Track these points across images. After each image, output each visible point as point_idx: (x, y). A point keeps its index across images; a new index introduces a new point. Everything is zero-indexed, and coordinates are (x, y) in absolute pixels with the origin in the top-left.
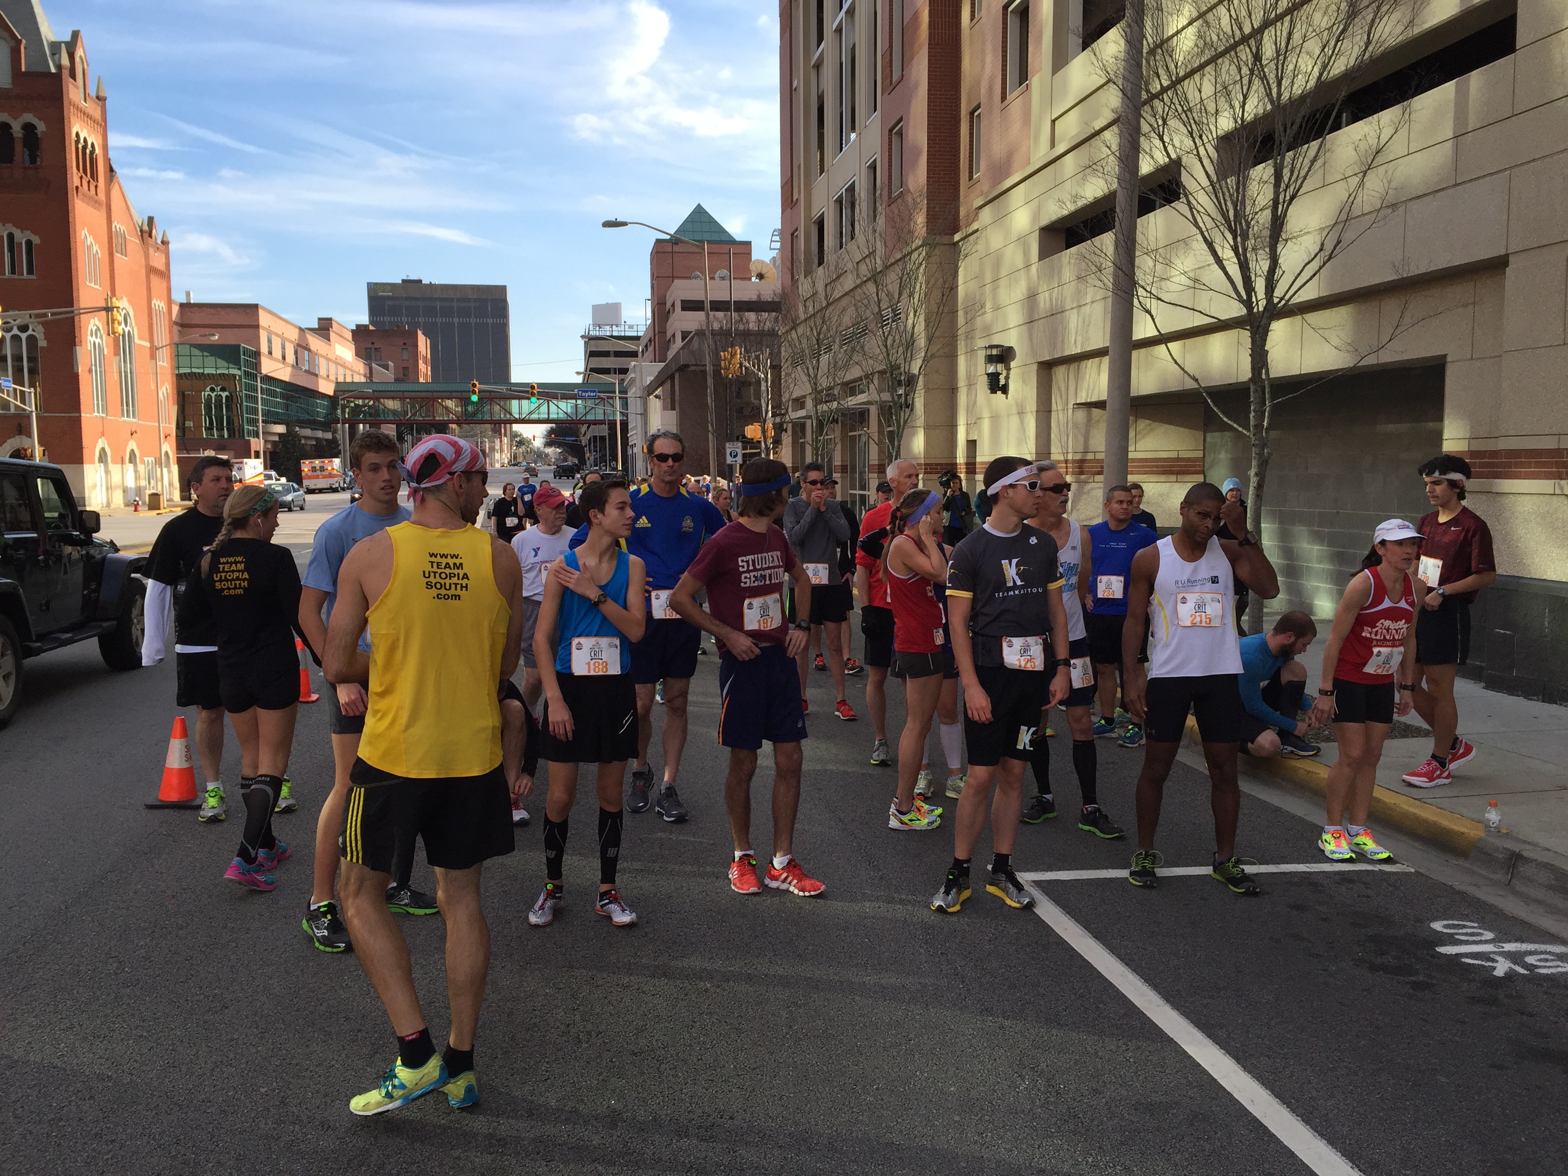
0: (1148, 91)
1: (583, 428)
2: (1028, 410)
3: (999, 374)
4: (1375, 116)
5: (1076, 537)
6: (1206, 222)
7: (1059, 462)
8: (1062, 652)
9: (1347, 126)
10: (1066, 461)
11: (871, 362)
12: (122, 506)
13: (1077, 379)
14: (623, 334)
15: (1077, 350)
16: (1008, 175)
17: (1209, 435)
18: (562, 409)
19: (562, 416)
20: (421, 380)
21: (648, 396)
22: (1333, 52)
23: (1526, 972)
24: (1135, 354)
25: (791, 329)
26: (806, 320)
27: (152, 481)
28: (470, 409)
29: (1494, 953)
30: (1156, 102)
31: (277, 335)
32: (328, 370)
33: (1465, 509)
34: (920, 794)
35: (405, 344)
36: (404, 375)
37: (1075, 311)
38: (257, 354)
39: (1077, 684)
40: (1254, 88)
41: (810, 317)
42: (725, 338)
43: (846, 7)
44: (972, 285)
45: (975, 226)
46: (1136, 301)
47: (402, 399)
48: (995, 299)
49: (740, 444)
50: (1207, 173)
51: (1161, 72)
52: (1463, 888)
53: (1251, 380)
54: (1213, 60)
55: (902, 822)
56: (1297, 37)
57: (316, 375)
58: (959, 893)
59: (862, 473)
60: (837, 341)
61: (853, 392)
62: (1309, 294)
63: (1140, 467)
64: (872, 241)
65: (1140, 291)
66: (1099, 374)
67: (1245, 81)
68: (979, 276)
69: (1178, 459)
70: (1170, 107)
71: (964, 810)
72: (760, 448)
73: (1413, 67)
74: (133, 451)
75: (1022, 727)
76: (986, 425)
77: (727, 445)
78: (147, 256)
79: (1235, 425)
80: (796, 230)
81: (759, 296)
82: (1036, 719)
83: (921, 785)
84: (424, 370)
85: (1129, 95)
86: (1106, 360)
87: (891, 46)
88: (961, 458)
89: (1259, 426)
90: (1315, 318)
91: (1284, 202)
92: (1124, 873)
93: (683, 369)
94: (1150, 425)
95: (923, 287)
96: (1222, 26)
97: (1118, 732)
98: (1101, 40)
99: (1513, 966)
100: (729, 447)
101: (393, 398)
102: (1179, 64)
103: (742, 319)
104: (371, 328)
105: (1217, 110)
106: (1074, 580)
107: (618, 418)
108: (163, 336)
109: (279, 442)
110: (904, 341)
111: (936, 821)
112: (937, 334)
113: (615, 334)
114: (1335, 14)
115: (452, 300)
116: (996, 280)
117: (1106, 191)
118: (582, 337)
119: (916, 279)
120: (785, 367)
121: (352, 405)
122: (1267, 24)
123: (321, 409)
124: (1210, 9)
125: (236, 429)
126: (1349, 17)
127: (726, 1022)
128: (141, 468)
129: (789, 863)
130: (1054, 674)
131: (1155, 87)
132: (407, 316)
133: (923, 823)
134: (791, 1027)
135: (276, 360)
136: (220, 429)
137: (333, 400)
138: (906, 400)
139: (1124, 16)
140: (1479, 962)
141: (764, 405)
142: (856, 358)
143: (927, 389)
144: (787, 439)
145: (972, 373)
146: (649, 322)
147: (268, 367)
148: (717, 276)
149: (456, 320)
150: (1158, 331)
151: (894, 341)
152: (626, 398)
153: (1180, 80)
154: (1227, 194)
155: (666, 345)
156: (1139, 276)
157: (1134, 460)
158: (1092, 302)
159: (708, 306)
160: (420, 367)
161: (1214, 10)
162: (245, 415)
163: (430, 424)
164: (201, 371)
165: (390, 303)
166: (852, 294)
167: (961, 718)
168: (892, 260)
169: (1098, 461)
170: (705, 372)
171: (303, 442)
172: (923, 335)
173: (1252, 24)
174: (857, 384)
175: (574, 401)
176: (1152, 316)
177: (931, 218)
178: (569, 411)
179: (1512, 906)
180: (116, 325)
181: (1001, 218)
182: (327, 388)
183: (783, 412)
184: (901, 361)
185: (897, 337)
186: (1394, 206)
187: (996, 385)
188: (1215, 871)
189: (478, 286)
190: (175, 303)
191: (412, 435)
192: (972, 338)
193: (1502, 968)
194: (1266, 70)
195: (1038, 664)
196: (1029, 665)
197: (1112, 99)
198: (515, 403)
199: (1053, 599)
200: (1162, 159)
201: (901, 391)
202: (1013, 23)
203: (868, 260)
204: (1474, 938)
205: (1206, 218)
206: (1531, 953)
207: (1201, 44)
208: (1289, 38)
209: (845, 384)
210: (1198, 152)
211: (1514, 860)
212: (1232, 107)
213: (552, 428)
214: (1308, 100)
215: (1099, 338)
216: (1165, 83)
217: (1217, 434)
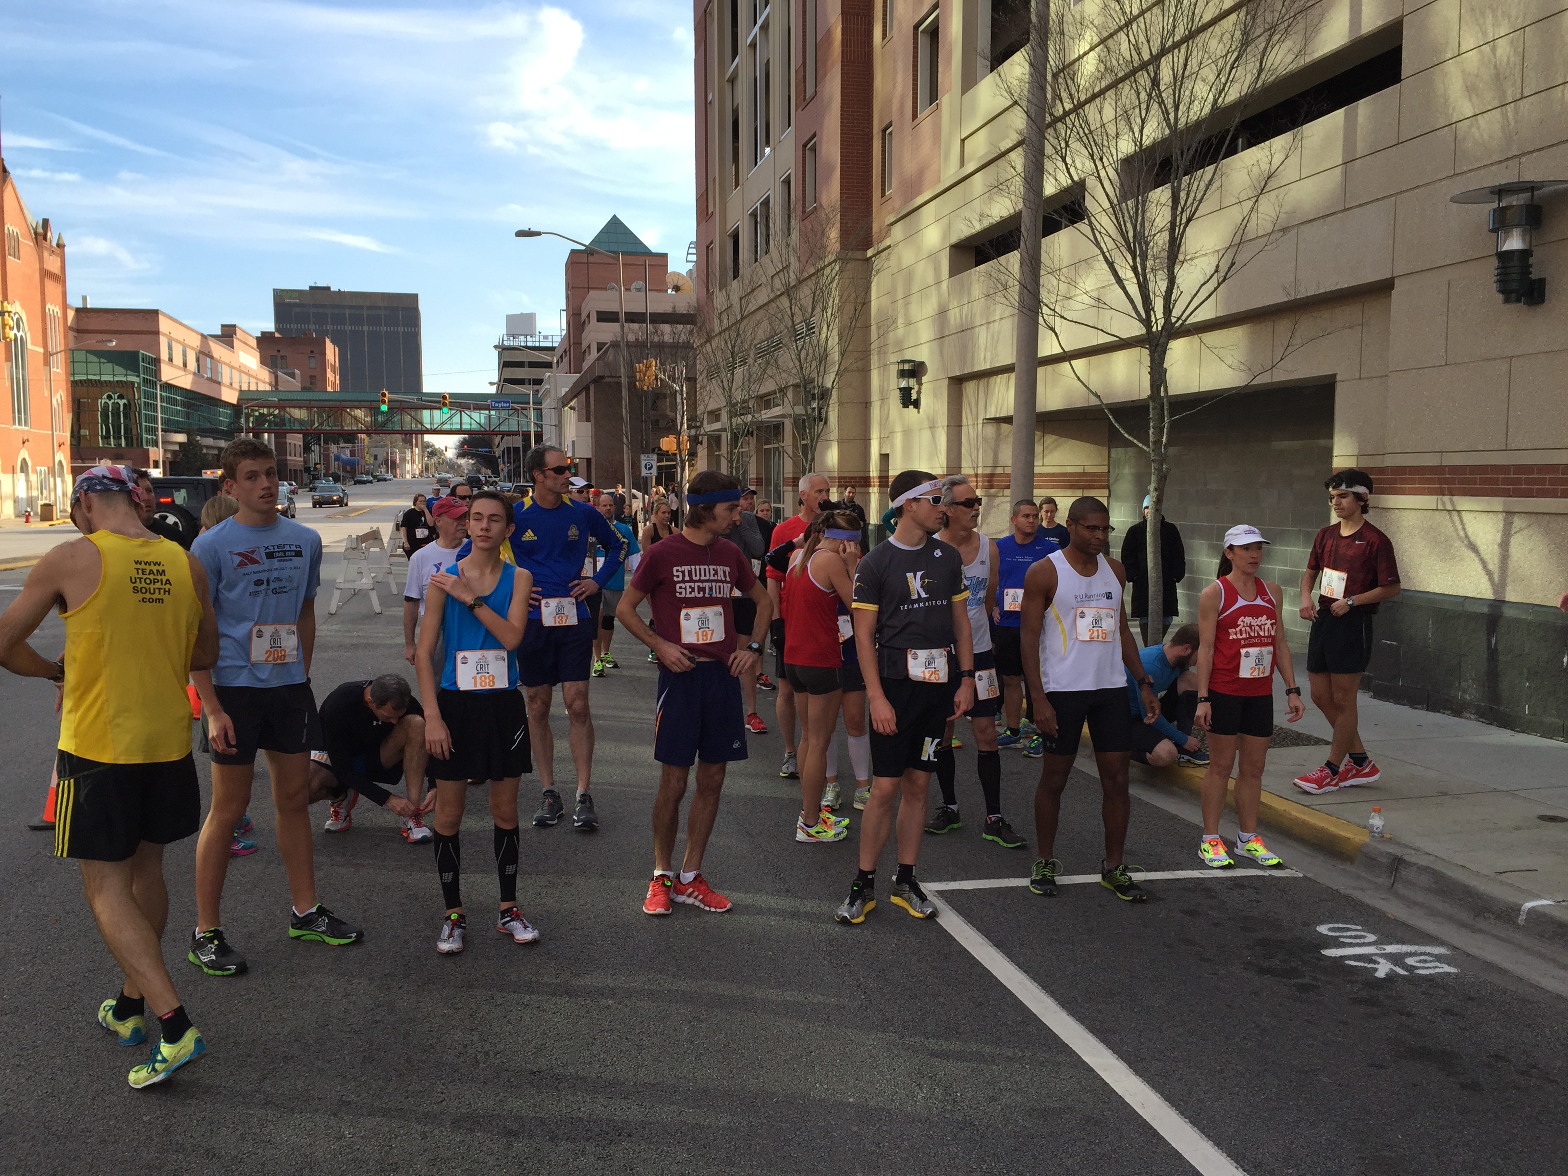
0: (1051, 114)
1: (497, 439)
2: (940, 424)
3: (911, 389)
4: (1267, 143)
5: (985, 551)
6: (1108, 244)
7: (970, 476)
8: (966, 664)
9: (1242, 151)
10: (976, 475)
11: (784, 375)
12: (13, 517)
13: (986, 394)
14: (537, 344)
15: (986, 366)
16: (919, 193)
17: (1113, 451)
18: (475, 419)
19: (475, 427)
20: (329, 389)
21: (563, 407)
22: (1228, 78)
23: (1406, 973)
24: (1041, 371)
25: (706, 342)
26: (720, 333)
27: (44, 491)
28: (380, 419)
29: (1376, 954)
30: (1060, 125)
31: (178, 341)
32: (231, 378)
33: (1366, 524)
34: (828, 806)
35: (312, 352)
36: (311, 383)
37: (984, 327)
38: (157, 361)
39: (983, 696)
40: (1152, 112)
41: (725, 331)
42: (640, 349)
43: (760, 22)
44: (885, 301)
45: (887, 242)
46: (1041, 320)
47: (309, 408)
48: (907, 315)
49: (655, 457)
50: (1107, 195)
51: (1064, 95)
52: (1349, 892)
53: (1150, 397)
54: (1113, 85)
55: (809, 835)
56: (1193, 63)
57: (219, 383)
58: (864, 903)
59: (777, 486)
60: (752, 355)
61: (768, 405)
62: (1205, 314)
63: (1047, 481)
64: (785, 256)
65: (1045, 309)
66: (1008, 390)
67: (1144, 106)
68: (892, 292)
69: (1084, 474)
70: (1072, 130)
71: (869, 823)
72: (676, 461)
73: (1303, 95)
74: (24, 460)
75: (927, 738)
76: (898, 439)
77: (642, 456)
78: (41, 260)
79: (1135, 441)
80: (711, 243)
81: (674, 308)
82: (939, 730)
83: (829, 797)
84: (332, 379)
85: (1033, 116)
86: (1013, 376)
87: (804, 63)
88: (874, 472)
89: (1158, 442)
90: (1212, 338)
91: (1181, 224)
92: (1025, 882)
93: (598, 380)
94: (1056, 440)
95: (837, 301)
96: (1122, 50)
97: (1023, 743)
98: (1006, 64)
99: (1394, 968)
100: (644, 459)
101: (300, 407)
102: (1081, 87)
103: (657, 332)
104: (277, 335)
105: (1118, 134)
106: (982, 594)
107: (533, 429)
108: (57, 342)
109: (180, 451)
110: (817, 355)
111: (842, 832)
112: (850, 348)
113: (530, 344)
114: (1230, 42)
115: (361, 307)
116: (907, 296)
117: (1012, 211)
118: (496, 347)
119: (829, 293)
120: (701, 379)
121: (257, 414)
122: (1164, 51)
123: (224, 418)
124: (1111, 36)
125: (134, 438)
126: (1242, 45)
127: (627, 1039)
128: (33, 477)
129: (695, 878)
130: (958, 686)
131: (1059, 111)
132: (314, 323)
133: (829, 835)
134: (692, 1042)
135: (178, 367)
136: (118, 437)
137: (236, 409)
138: (820, 413)
139: (1028, 40)
140: (1362, 964)
141: (679, 417)
142: (769, 372)
143: (841, 404)
144: (702, 452)
145: (885, 388)
146: (564, 333)
147: (168, 374)
148: (632, 287)
149: (366, 328)
150: (1062, 348)
151: (807, 355)
152: (541, 409)
153: (1081, 105)
154: (1126, 215)
155: (581, 356)
156: (1044, 295)
157: (1041, 475)
158: (1001, 319)
159: (622, 317)
160: (328, 375)
161: (1115, 37)
162: (144, 424)
163: (338, 434)
164: (97, 378)
165: (297, 310)
166: (766, 307)
167: (868, 729)
168: (806, 275)
169: (1008, 475)
170: (619, 384)
171: (204, 451)
172: (837, 349)
173: (1151, 50)
174: (772, 397)
175: (487, 412)
176: (1056, 334)
177: (844, 234)
178: (483, 421)
179: (1394, 909)
180: (7, 330)
181: (912, 235)
182: (230, 396)
183: (698, 424)
184: (814, 375)
185: (811, 351)
186: (1284, 230)
187: (908, 400)
188: (1103, 878)
189: (389, 294)
190: (71, 308)
191: (320, 445)
192: (885, 353)
193: (1383, 969)
194: (1163, 95)
195: (942, 676)
196: (933, 678)
197: (1018, 121)
198: (426, 414)
199: (958, 611)
200: (1065, 181)
201: (815, 405)
202: (923, 42)
203: (781, 274)
204: (1358, 941)
205: (1106, 238)
206: (1411, 955)
207: (1102, 68)
208: (1185, 65)
209: (761, 397)
210: (1099, 174)
211: (1397, 864)
212: (1132, 129)
213: (464, 439)
214: (1203, 127)
215: (1007, 355)
216: (1068, 106)
217: (1120, 450)
